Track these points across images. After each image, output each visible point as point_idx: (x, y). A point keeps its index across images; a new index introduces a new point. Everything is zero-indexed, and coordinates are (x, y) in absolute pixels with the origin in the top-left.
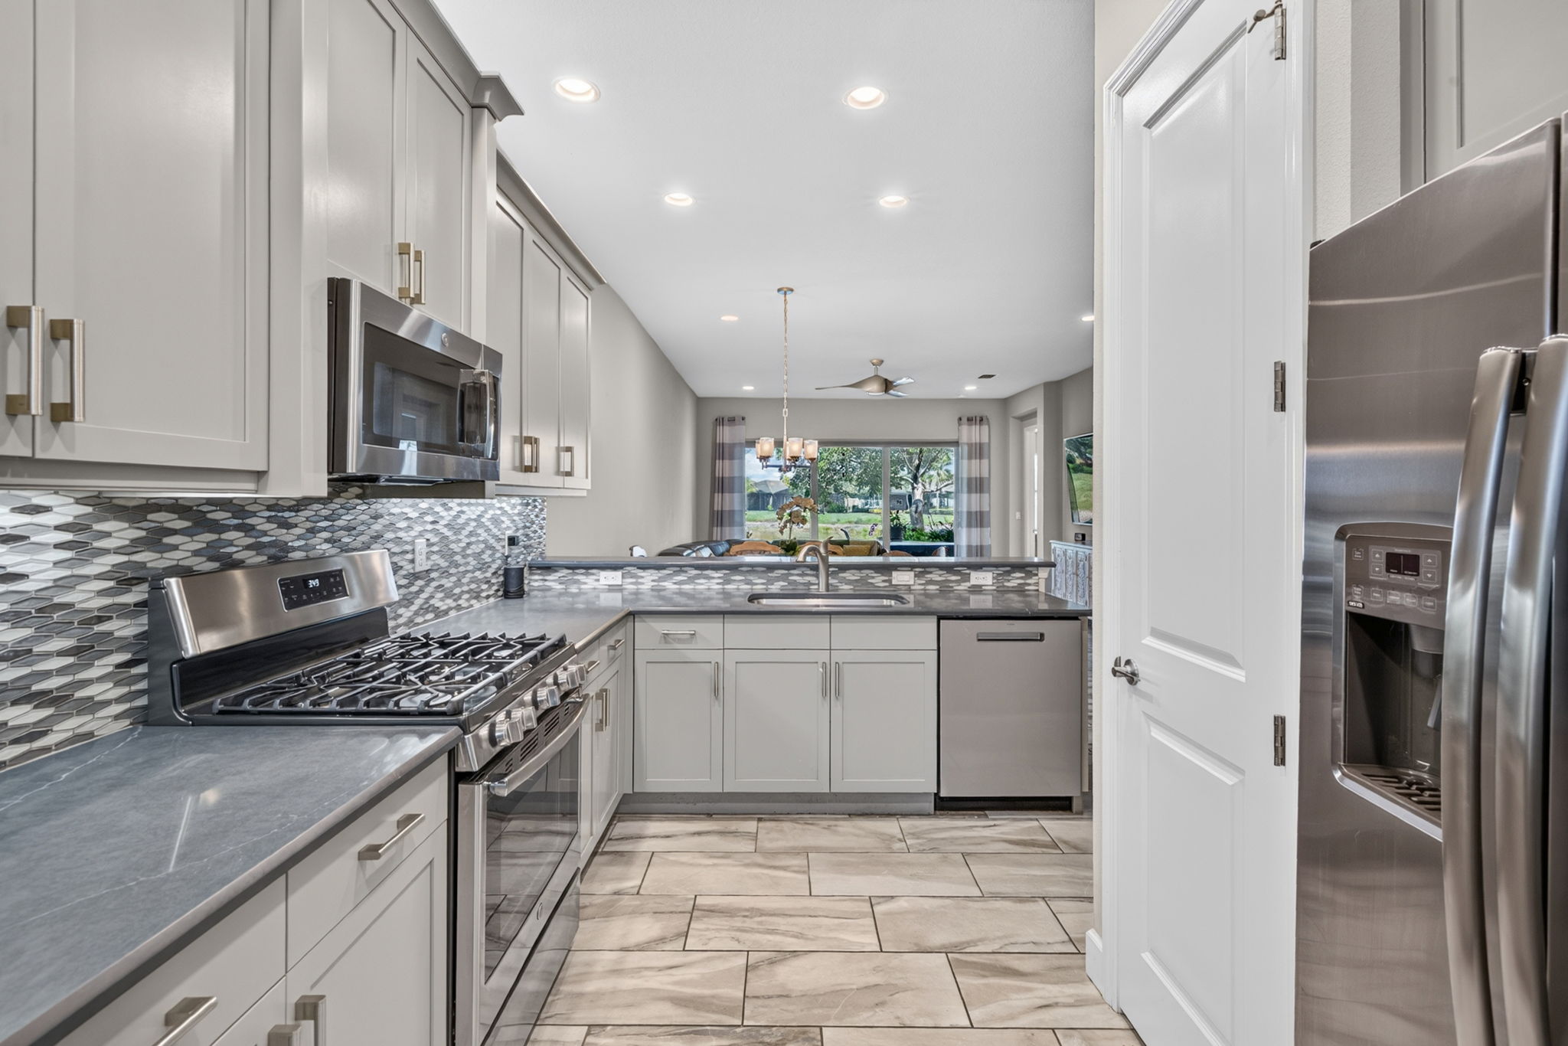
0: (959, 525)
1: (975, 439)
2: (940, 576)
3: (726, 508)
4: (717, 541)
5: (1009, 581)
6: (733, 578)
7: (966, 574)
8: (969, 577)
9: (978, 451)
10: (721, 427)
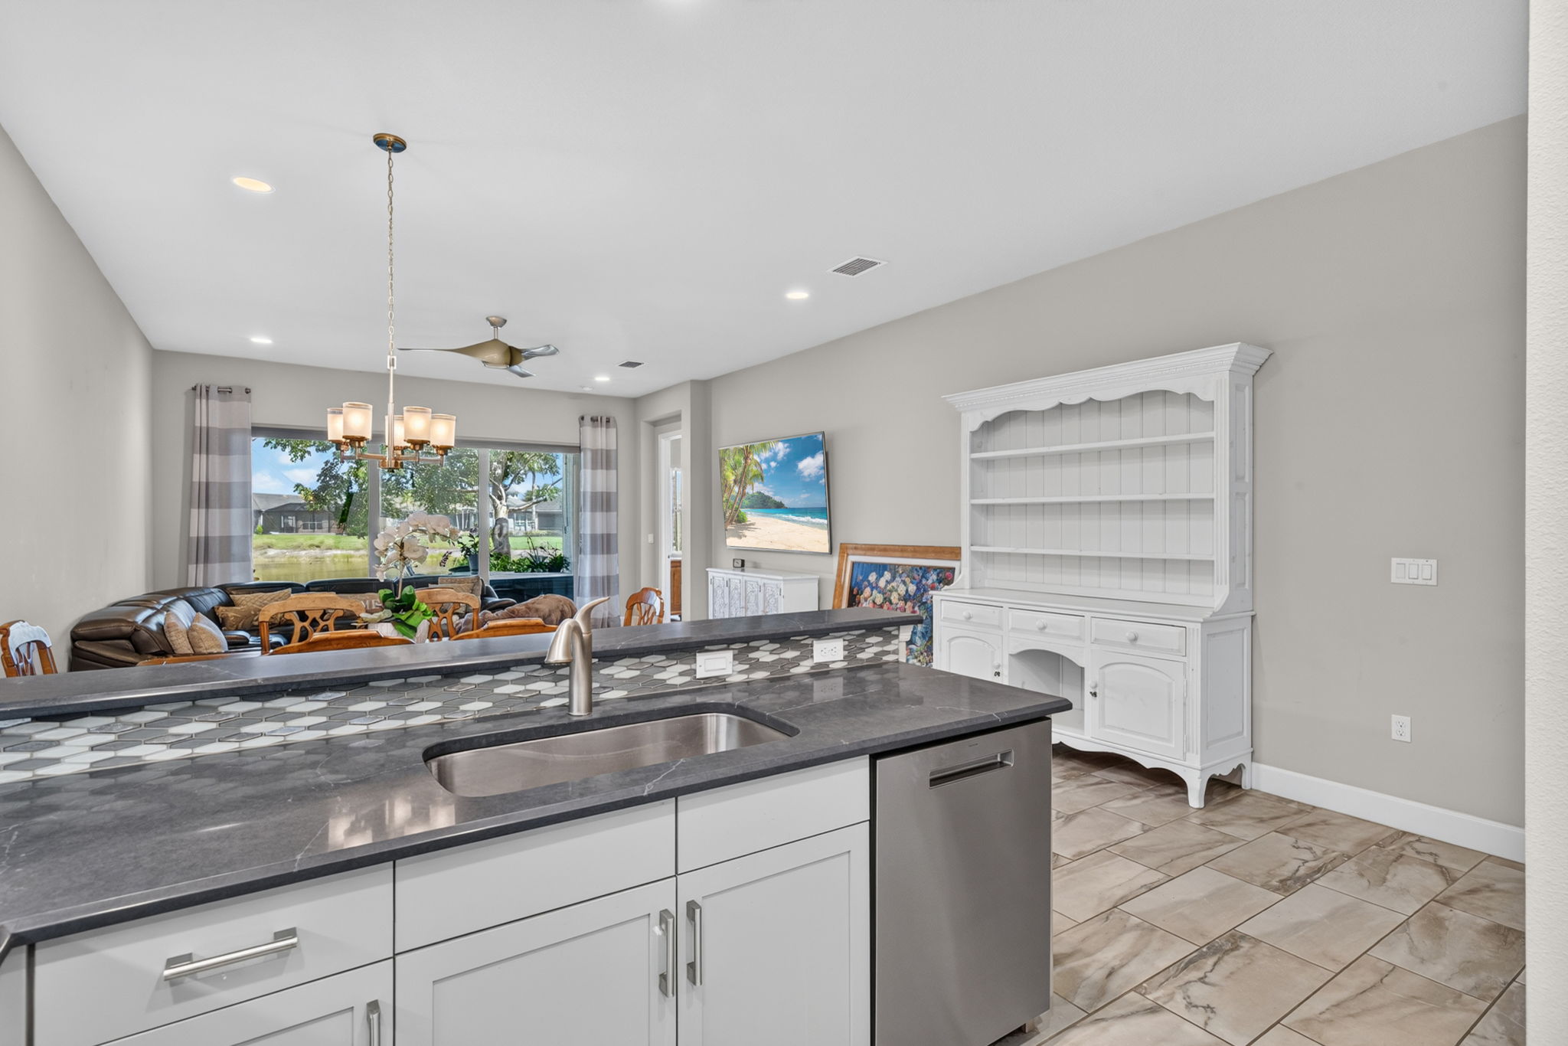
0: (580, 551)
1: (601, 444)
2: (772, 652)
3: (216, 532)
4: (196, 589)
5: (863, 650)
6: (352, 708)
7: (807, 645)
8: (812, 651)
9: (605, 460)
10: (204, 401)
